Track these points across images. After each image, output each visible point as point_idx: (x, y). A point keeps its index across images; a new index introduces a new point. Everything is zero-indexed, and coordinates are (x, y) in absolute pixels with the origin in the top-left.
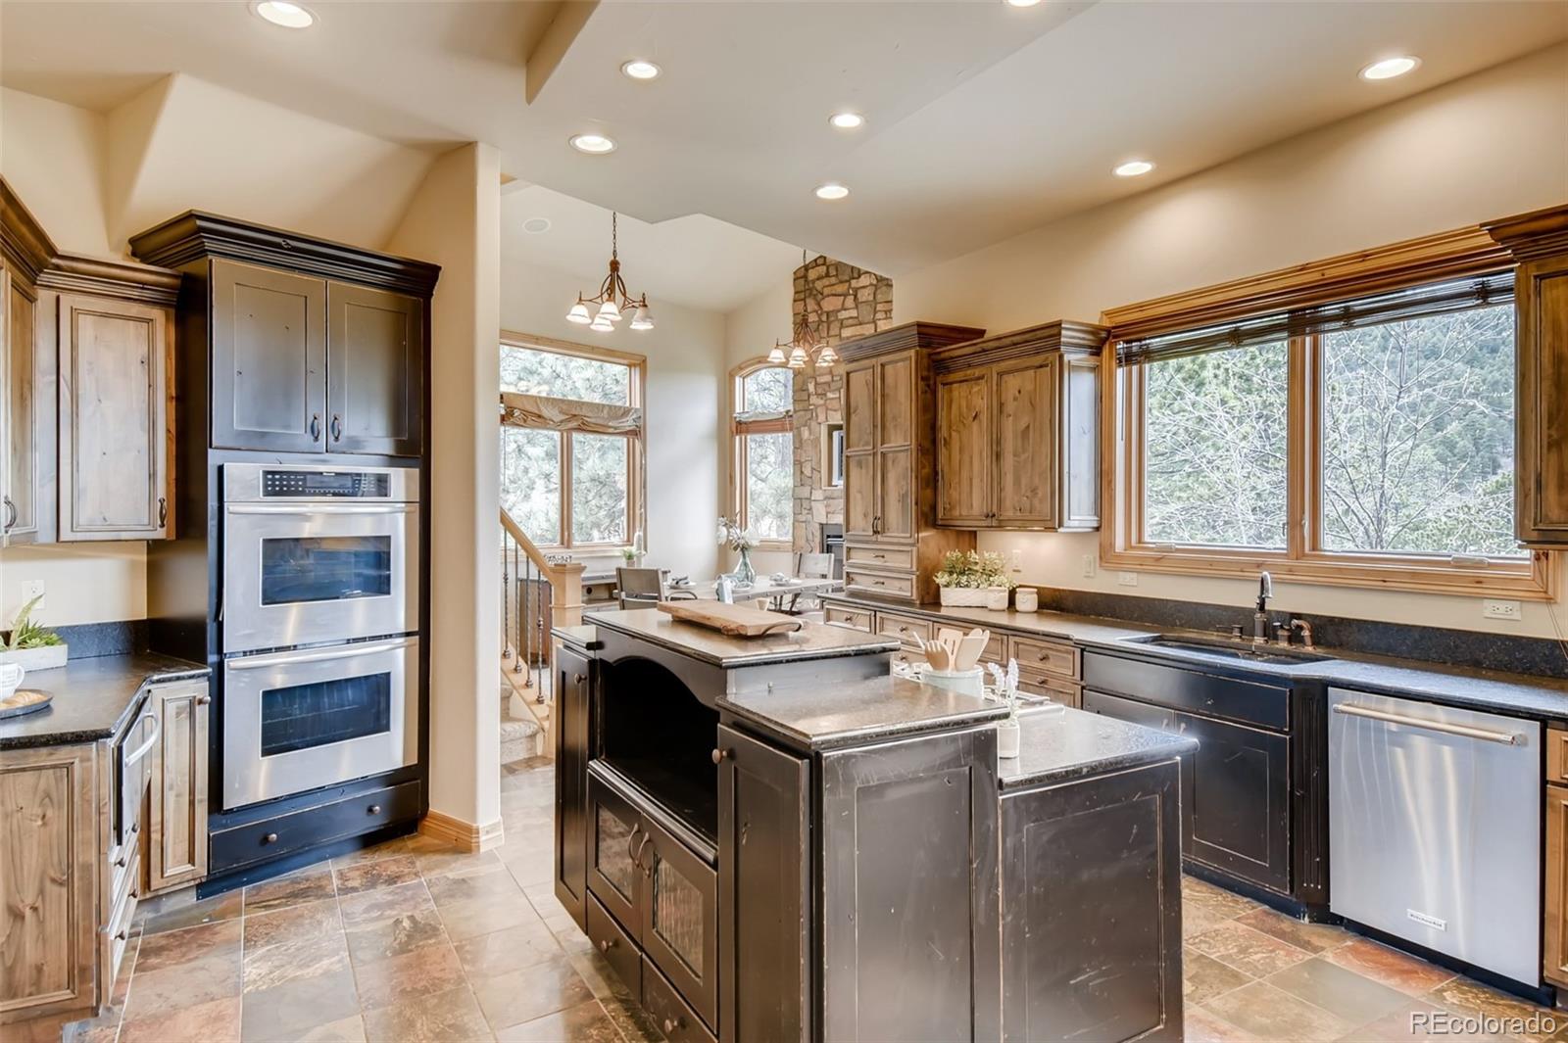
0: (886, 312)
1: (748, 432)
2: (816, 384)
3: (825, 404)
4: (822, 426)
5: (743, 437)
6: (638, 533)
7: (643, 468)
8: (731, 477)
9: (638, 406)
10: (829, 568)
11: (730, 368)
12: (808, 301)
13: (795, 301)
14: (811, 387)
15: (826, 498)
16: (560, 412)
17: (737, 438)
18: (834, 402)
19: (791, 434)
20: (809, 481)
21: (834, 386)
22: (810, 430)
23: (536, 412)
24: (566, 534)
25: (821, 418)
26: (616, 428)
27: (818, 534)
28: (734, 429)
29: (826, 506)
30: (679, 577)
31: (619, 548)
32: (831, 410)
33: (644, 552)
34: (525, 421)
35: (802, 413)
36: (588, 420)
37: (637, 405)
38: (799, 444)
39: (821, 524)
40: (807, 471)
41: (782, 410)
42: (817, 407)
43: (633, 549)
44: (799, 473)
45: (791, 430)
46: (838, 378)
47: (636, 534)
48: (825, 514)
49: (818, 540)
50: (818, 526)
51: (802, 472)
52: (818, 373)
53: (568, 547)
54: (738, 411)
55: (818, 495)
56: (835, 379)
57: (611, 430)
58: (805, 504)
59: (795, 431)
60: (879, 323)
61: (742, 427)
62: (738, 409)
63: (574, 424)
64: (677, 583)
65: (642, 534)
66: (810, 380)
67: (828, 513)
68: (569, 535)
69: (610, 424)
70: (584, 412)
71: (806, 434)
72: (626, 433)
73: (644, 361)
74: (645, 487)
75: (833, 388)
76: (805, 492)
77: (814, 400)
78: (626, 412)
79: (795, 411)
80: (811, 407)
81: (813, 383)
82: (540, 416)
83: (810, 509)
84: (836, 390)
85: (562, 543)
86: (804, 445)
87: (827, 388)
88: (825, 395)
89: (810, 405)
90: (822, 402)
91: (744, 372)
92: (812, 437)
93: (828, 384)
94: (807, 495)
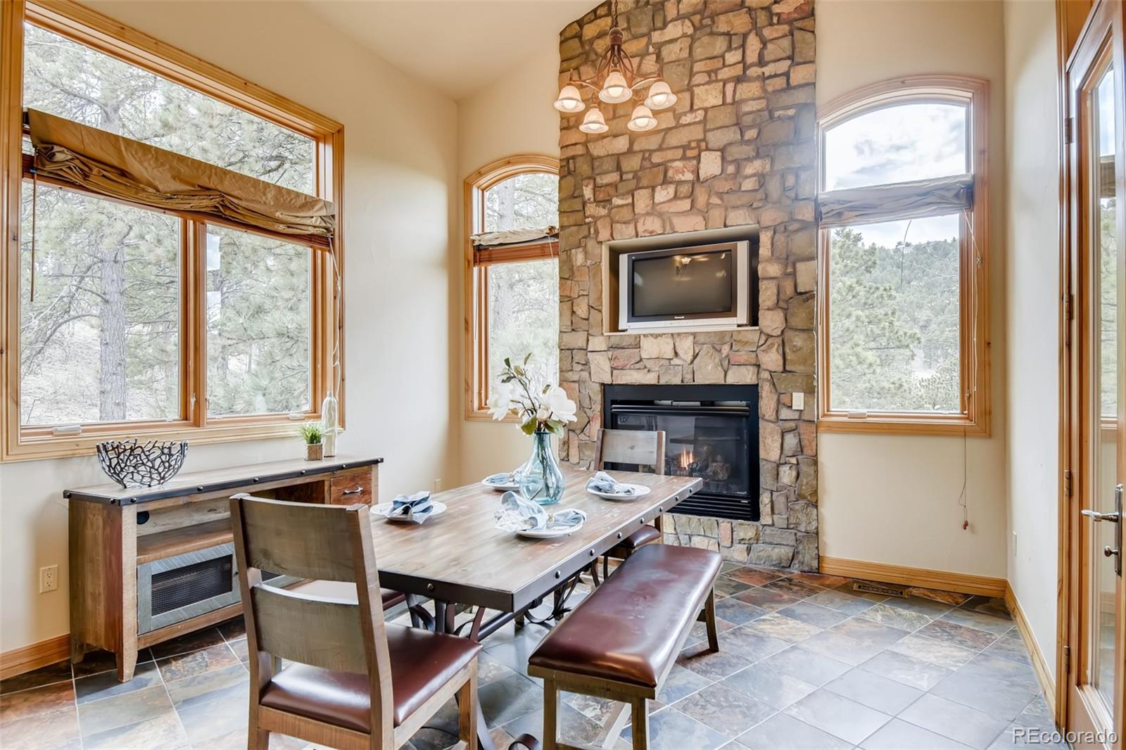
0: (709, 73)
1: (490, 260)
2: (596, 188)
3: (609, 215)
4: (603, 247)
5: (483, 268)
6: (329, 399)
7: (339, 297)
8: (467, 322)
9: (330, 198)
10: (659, 455)
11: (465, 174)
12: (582, 69)
13: (562, 72)
14: (588, 192)
15: (612, 348)
16: (174, 178)
17: (476, 269)
18: (625, 210)
19: (556, 260)
20: (584, 325)
21: (623, 188)
22: (586, 253)
23: (115, 163)
24: (193, 400)
25: (604, 234)
26: (290, 225)
27: (598, 398)
28: (471, 257)
29: (610, 360)
30: (410, 499)
31: (298, 423)
32: (618, 222)
33: (337, 428)
34: (85, 176)
35: (575, 228)
36: (236, 201)
37: (328, 194)
38: (568, 273)
39: (603, 385)
40: (582, 311)
41: (544, 227)
42: (596, 219)
43: (320, 426)
44: (569, 313)
45: (556, 254)
46: (630, 176)
47: (327, 399)
48: (609, 370)
49: (598, 407)
50: (597, 388)
51: (573, 312)
52: (597, 172)
53: (197, 423)
54: (475, 232)
55: (598, 343)
56: (625, 177)
57: (281, 228)
58: (579, 356)
59: (564, 256)
60: (696, 90)
61: (483, 254)
62: (476, 229)
63: (204, 203)
64: (406, 511)
65: (335, 400)
66: (585, 182)
67: (613, 369)
68: (197, 402)
69: (278, 214)
70: (227, 186)
71: (579, 258)
72: (309, 239)
73: (341, 131)
74: (341, 327)
75: (620, 191)
76: (578, 340)
77: (592, 209)
78: (309, 203)
79: (562, 227)
80: (587, 220)
81: (591, 186)
82: (123, 173)
83: (587, 364)
84: (628, 193)
85: (186, 418)
86: (576, 273)
87: (612, 191)
88: (610, 201)
89: (586, 217)
90: (603, 212)
91: (484, 181)
92: (589, 263)
93: (615, 186)
94: (582, 343)
